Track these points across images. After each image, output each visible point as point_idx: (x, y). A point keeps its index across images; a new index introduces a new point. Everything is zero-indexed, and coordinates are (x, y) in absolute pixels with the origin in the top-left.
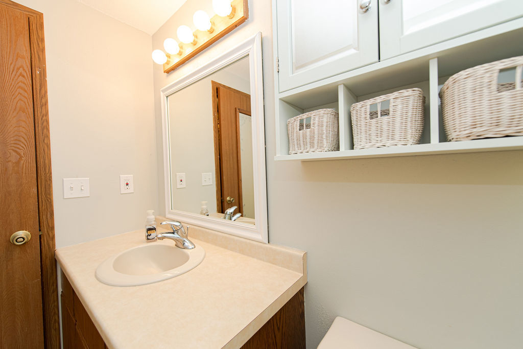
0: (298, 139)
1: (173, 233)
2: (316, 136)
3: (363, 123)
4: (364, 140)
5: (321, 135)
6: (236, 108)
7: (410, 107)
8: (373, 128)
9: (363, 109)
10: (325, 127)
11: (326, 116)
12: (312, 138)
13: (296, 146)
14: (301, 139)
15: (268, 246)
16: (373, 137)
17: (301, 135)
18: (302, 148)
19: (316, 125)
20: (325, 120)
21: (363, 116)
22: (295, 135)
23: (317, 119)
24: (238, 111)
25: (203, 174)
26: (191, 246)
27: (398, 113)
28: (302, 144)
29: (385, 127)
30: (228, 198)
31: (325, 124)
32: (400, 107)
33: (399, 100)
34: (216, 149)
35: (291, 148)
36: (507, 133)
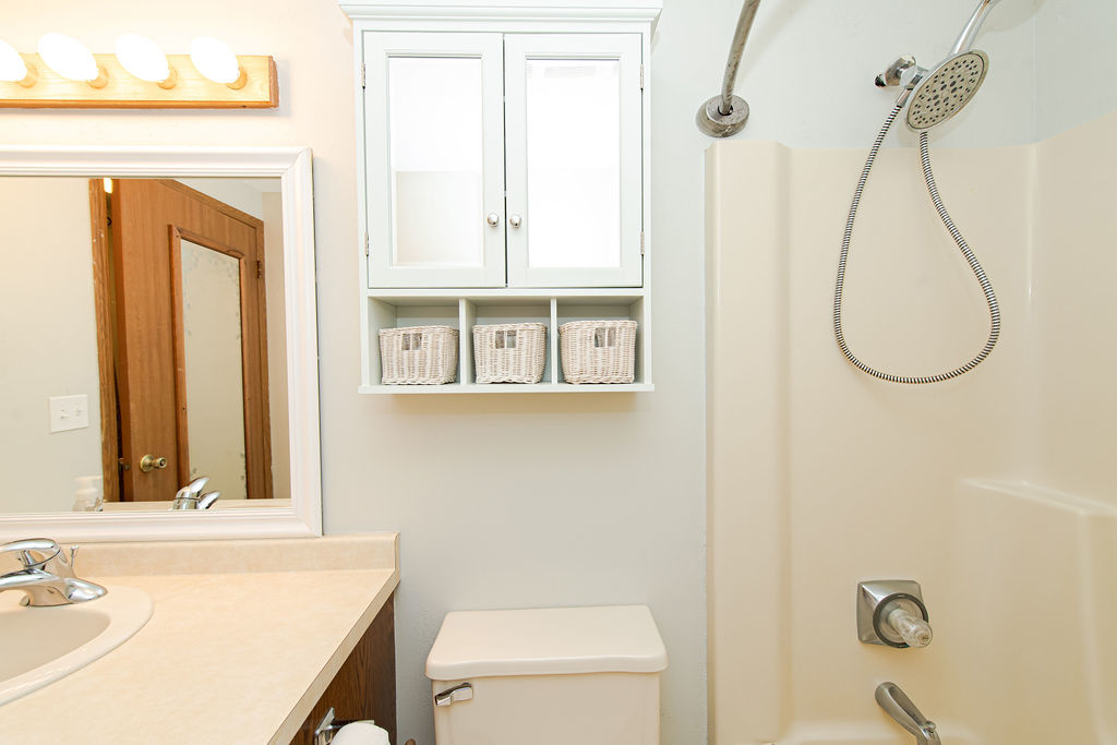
0: (400, 362)
1: (29, 572)
2: (429, 362)
3: (488, 352)
4: (489, 371)
5: (435, 359)
6: (170, 227)
7: (535, 340)
8: (500, 359)
9: (488, 334)
10: (440, 350)
11: (442, 335)
12: (423, 362)
13: (395, 372)
14: (406, 363)
15: (323, 539)
16: (499, 369)
17: (405, 357)
18: (406, 375)
19: (429, 346)
20: (441, 340)
21: (489, 343)
22: (395, 356)
23: (430, 338)
24: (175, 233)
25: (52, 399)
26: (89, 594)
27: (524, 347)
28: (406, 370)
29: (511, 360)
30: (145, 460)
31: (441, 346)
32: (525, 340)
33: (525, 332)
34: (101, 329)
35: (385, 374)
36: (601, 381)
